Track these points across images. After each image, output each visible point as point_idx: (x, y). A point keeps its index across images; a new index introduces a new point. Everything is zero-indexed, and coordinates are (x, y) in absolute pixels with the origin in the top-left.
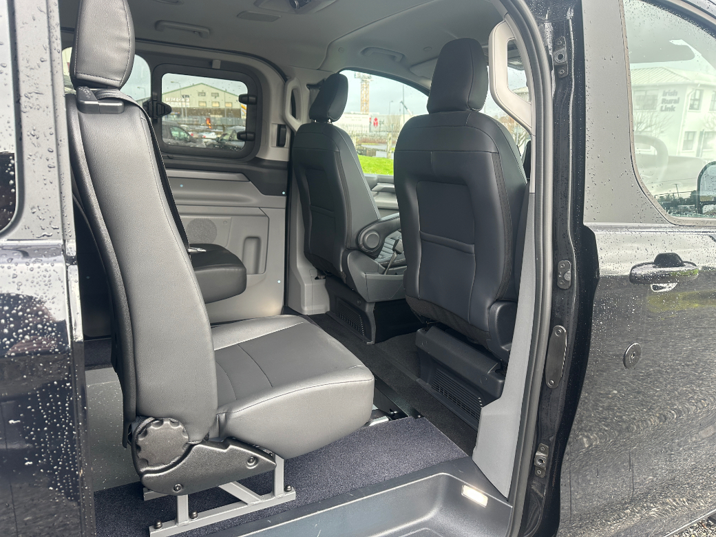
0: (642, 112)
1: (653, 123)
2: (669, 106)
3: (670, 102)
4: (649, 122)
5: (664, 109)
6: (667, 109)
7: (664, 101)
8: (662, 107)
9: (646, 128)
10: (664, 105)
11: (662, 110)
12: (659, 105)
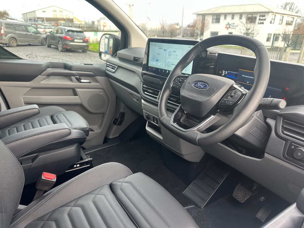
0: (250, 24)
1: (254, 29)
2: (262, 21)
3: (262, 20)
4: (253, 29)
5: (259, 23)
6: (261, 23)
7: (260, 19)
8: (259, 22)
9: (251, 31)
10: (259, 21)
11: (258, 24)
12: (257, 21)
